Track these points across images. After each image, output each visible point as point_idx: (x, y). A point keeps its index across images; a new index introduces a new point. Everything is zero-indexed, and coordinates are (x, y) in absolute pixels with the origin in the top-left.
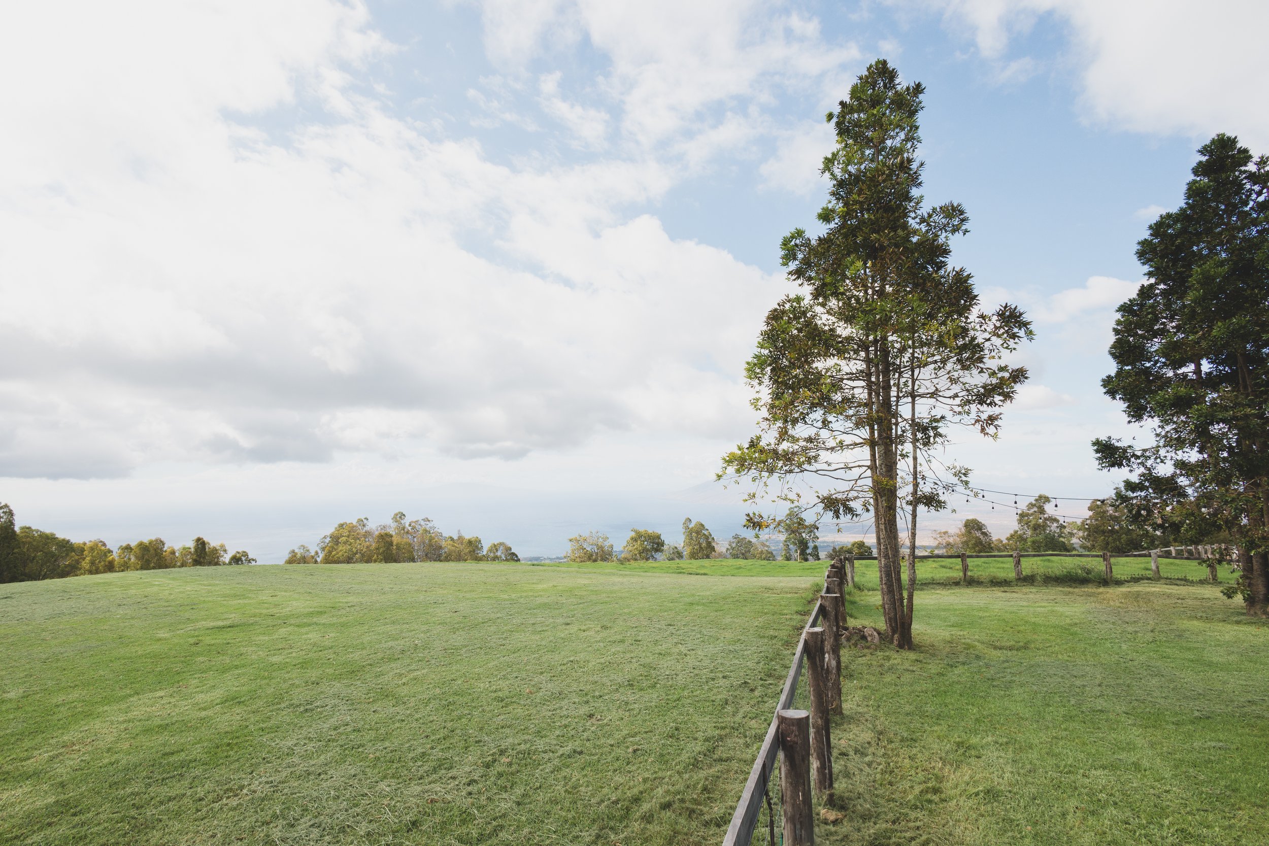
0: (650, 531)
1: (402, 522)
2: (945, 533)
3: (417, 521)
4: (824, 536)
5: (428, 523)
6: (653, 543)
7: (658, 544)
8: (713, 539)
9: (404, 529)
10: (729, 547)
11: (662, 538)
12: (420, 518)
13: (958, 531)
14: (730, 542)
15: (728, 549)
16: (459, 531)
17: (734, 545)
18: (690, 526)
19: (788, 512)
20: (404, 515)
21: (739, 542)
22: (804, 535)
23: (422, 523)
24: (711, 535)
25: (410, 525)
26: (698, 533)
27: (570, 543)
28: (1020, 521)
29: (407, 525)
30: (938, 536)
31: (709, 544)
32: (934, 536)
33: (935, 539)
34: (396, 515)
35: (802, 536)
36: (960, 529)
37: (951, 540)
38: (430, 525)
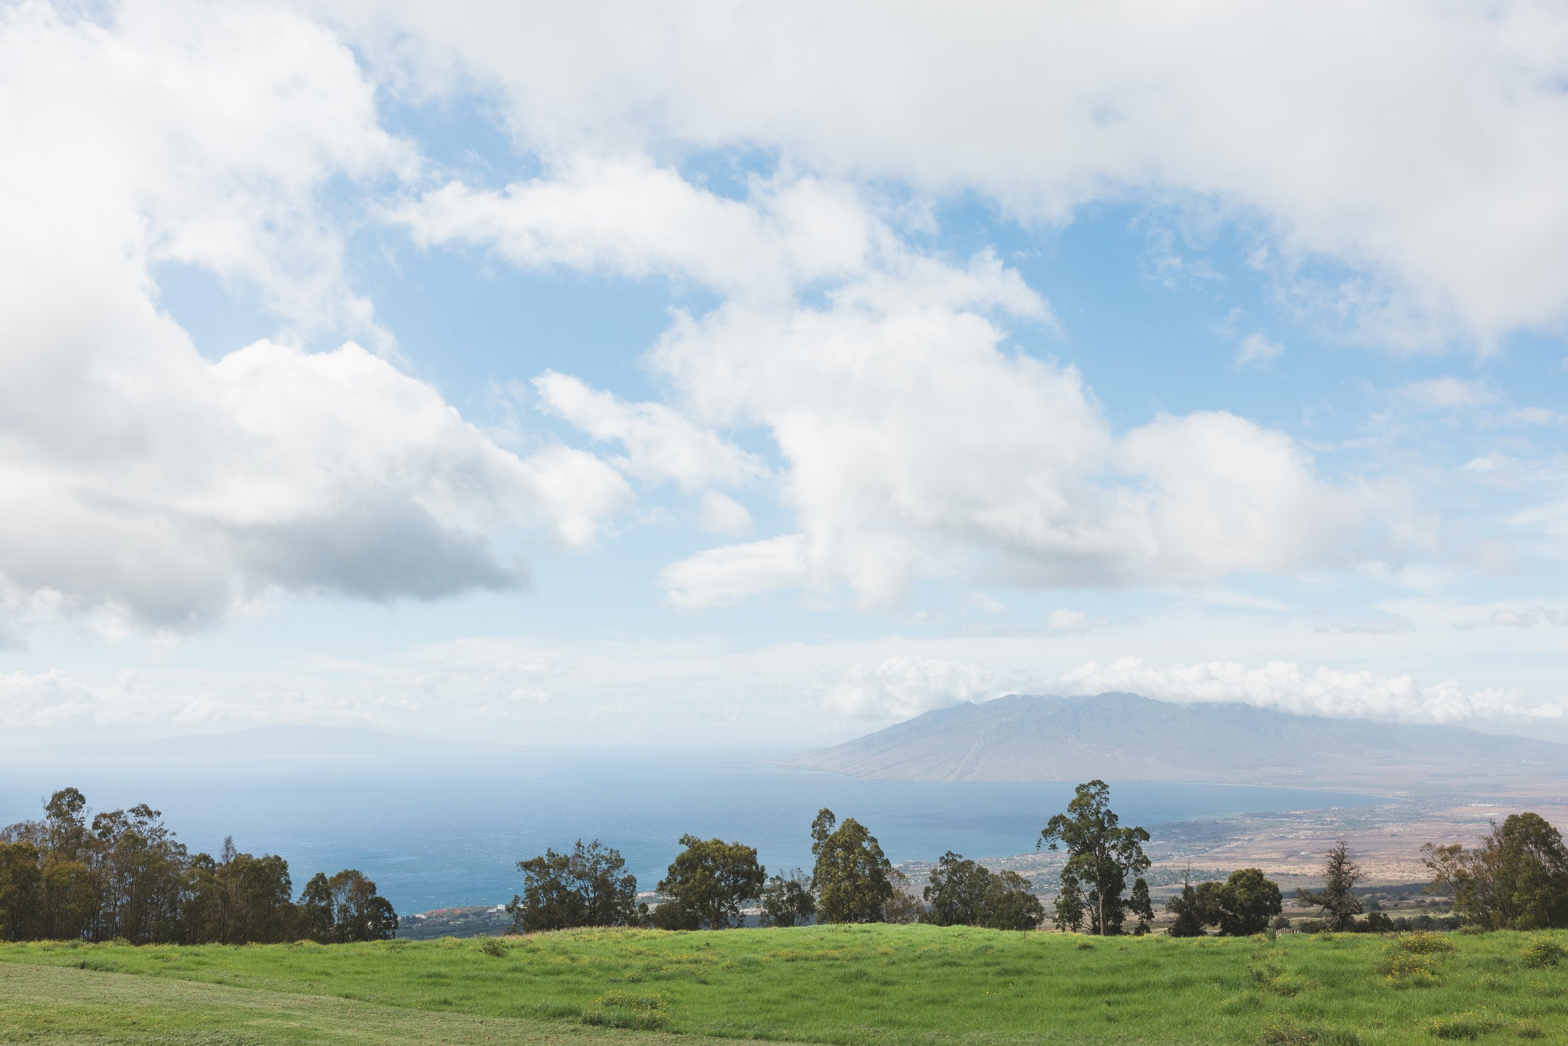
0: (729, 842)
1: (75, 815)
2: (1455, 850)
3: (118, 814)
4: (1163, 858)
5: (146, 819)
6: (737, 873)
7: (748, 875)
8: (887, 863)
9: (78, 834)
10: (932, 885)
11: (761, 861)
13: (1481, 845)
14: (934, 872)
15: (927, 890)
16: (228, 841)
17: (943, 879)
18: (831, 832)
19: (1075, 796)
20: (80, 798)
21: (954, 872)
22: (1114, 855)
23: (131, 819)
24: (881, 854)
25: (96, 825)
26: (848, 848)
27: (523, 874)
29: (88, 825)
30: (1438, 858)
31: (877, 875)
32: (1428, 858)
33: (1430, 865)
34: (58, 796)
35: (1109, 858)
36: (1489, 841)
37: (1468, 868)
38: (152, 824)
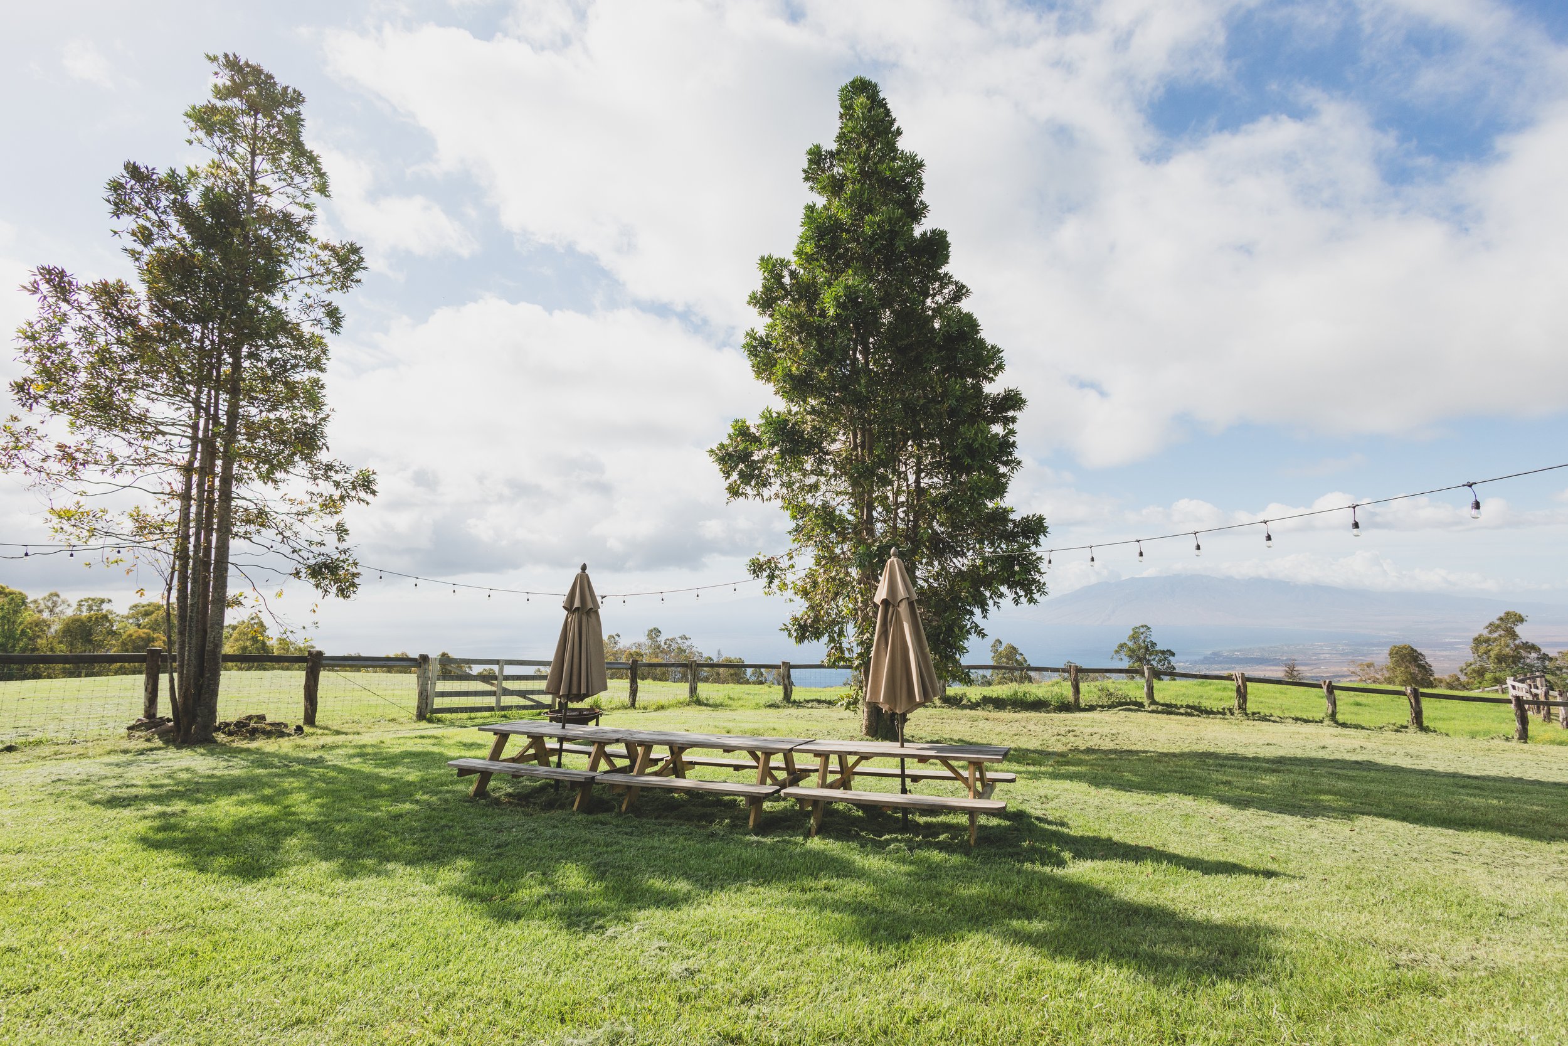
1: (658, 639)
3: (674, 639)
9: (659, 647)
12: (677, 636)
18: (1000, 650)
19: (1132, 633)
20: (660, 632)
23: (679, 641)
24: (1026, 661)
25: (665, 643)
28: (1476, 649)
29: (662, 644)
34: (652, 631)
38: (688, 643)
